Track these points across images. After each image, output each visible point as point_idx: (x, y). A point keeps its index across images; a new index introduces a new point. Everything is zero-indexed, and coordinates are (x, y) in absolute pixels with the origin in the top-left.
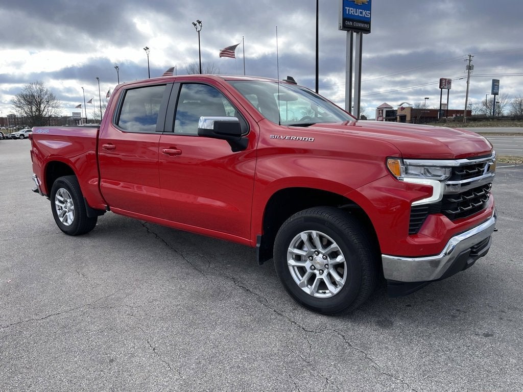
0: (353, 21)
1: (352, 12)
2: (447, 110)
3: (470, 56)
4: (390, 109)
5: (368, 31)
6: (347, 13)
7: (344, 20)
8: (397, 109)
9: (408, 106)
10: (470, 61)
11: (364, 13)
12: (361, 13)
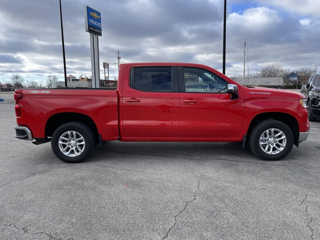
0: (94, 28)
1: (93, 22)
2: (109, 80)
3: (118, 52)
4: (74, 79)
5: (100, 34)
6: (90, 22)
7: (89, 26)
8: (79, 79)
9: (85, 77)
10: (119, 54)
11: (98, 24)
12: (97, 24)
